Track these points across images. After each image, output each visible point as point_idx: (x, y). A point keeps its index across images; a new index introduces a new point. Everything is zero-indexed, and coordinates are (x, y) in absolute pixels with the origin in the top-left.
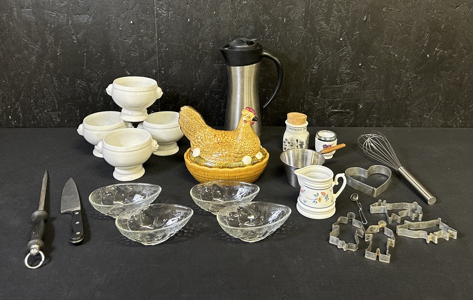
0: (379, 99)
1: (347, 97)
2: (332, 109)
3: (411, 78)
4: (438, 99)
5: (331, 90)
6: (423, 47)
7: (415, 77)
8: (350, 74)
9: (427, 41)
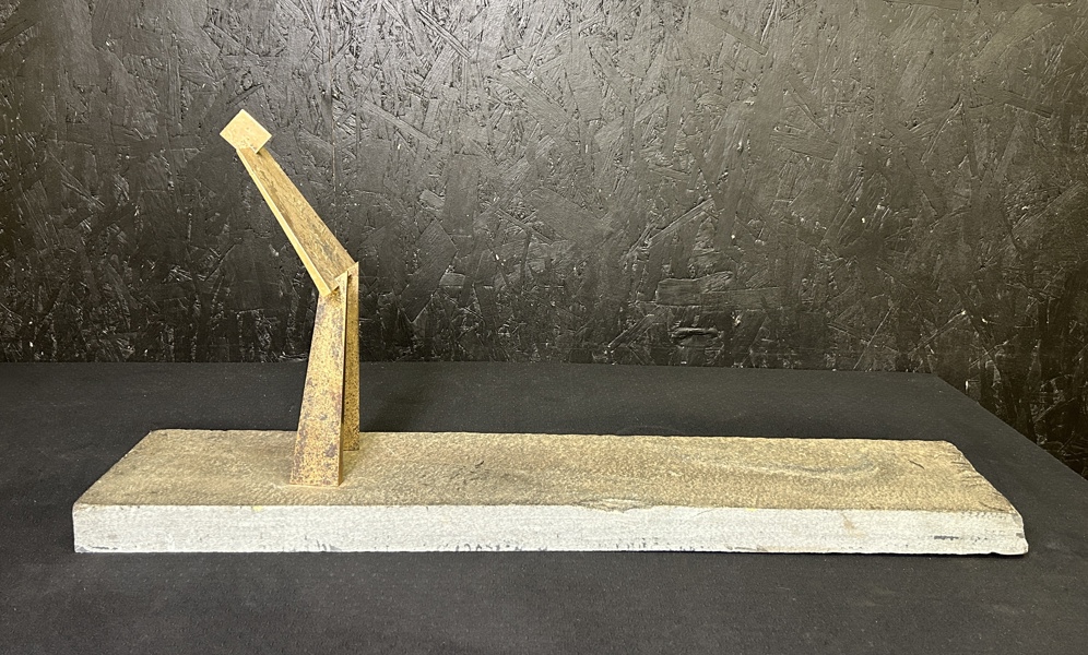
0: (773, 306)
1: (710, 303)
2: (680, 326)
3: (833, 264)
4: (887, 308)
5: (678, 287)
6: (853, 204)
7: (840, 262)
8: (714, 255)
9: (860, 191)
